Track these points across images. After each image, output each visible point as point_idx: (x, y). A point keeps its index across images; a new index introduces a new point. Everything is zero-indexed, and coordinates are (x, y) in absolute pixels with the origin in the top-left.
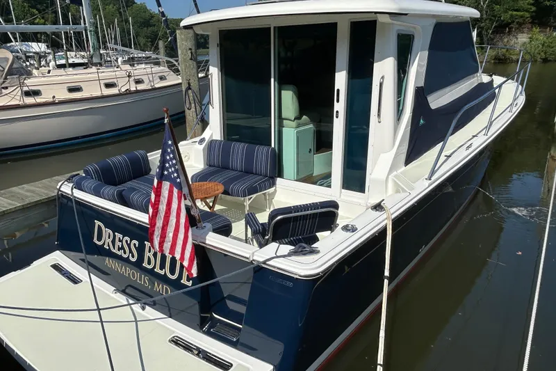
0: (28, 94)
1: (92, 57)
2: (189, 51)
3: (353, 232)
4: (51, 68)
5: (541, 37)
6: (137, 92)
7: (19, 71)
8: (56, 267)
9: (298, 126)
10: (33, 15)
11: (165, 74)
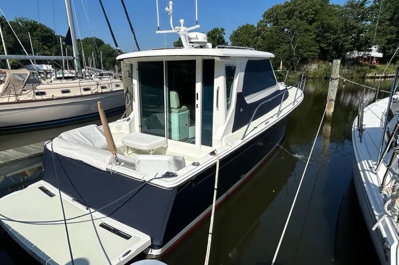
0: (37, 94)
1: (77, 74)
2: (128, 73)
3: (197, 165)
4: (52, 80)
5: (324, 66)
6: (102, 93)
7: (33, 81)
8: (42, 188)
9: (179, 112)
10: (44, 50)
11: (119, 84)
